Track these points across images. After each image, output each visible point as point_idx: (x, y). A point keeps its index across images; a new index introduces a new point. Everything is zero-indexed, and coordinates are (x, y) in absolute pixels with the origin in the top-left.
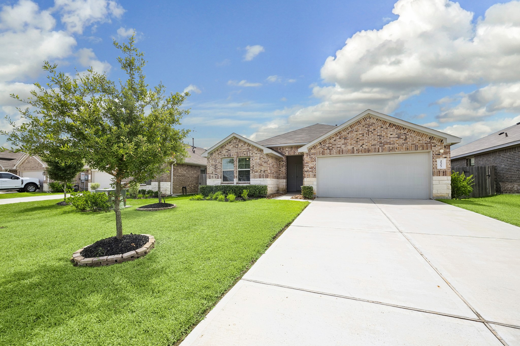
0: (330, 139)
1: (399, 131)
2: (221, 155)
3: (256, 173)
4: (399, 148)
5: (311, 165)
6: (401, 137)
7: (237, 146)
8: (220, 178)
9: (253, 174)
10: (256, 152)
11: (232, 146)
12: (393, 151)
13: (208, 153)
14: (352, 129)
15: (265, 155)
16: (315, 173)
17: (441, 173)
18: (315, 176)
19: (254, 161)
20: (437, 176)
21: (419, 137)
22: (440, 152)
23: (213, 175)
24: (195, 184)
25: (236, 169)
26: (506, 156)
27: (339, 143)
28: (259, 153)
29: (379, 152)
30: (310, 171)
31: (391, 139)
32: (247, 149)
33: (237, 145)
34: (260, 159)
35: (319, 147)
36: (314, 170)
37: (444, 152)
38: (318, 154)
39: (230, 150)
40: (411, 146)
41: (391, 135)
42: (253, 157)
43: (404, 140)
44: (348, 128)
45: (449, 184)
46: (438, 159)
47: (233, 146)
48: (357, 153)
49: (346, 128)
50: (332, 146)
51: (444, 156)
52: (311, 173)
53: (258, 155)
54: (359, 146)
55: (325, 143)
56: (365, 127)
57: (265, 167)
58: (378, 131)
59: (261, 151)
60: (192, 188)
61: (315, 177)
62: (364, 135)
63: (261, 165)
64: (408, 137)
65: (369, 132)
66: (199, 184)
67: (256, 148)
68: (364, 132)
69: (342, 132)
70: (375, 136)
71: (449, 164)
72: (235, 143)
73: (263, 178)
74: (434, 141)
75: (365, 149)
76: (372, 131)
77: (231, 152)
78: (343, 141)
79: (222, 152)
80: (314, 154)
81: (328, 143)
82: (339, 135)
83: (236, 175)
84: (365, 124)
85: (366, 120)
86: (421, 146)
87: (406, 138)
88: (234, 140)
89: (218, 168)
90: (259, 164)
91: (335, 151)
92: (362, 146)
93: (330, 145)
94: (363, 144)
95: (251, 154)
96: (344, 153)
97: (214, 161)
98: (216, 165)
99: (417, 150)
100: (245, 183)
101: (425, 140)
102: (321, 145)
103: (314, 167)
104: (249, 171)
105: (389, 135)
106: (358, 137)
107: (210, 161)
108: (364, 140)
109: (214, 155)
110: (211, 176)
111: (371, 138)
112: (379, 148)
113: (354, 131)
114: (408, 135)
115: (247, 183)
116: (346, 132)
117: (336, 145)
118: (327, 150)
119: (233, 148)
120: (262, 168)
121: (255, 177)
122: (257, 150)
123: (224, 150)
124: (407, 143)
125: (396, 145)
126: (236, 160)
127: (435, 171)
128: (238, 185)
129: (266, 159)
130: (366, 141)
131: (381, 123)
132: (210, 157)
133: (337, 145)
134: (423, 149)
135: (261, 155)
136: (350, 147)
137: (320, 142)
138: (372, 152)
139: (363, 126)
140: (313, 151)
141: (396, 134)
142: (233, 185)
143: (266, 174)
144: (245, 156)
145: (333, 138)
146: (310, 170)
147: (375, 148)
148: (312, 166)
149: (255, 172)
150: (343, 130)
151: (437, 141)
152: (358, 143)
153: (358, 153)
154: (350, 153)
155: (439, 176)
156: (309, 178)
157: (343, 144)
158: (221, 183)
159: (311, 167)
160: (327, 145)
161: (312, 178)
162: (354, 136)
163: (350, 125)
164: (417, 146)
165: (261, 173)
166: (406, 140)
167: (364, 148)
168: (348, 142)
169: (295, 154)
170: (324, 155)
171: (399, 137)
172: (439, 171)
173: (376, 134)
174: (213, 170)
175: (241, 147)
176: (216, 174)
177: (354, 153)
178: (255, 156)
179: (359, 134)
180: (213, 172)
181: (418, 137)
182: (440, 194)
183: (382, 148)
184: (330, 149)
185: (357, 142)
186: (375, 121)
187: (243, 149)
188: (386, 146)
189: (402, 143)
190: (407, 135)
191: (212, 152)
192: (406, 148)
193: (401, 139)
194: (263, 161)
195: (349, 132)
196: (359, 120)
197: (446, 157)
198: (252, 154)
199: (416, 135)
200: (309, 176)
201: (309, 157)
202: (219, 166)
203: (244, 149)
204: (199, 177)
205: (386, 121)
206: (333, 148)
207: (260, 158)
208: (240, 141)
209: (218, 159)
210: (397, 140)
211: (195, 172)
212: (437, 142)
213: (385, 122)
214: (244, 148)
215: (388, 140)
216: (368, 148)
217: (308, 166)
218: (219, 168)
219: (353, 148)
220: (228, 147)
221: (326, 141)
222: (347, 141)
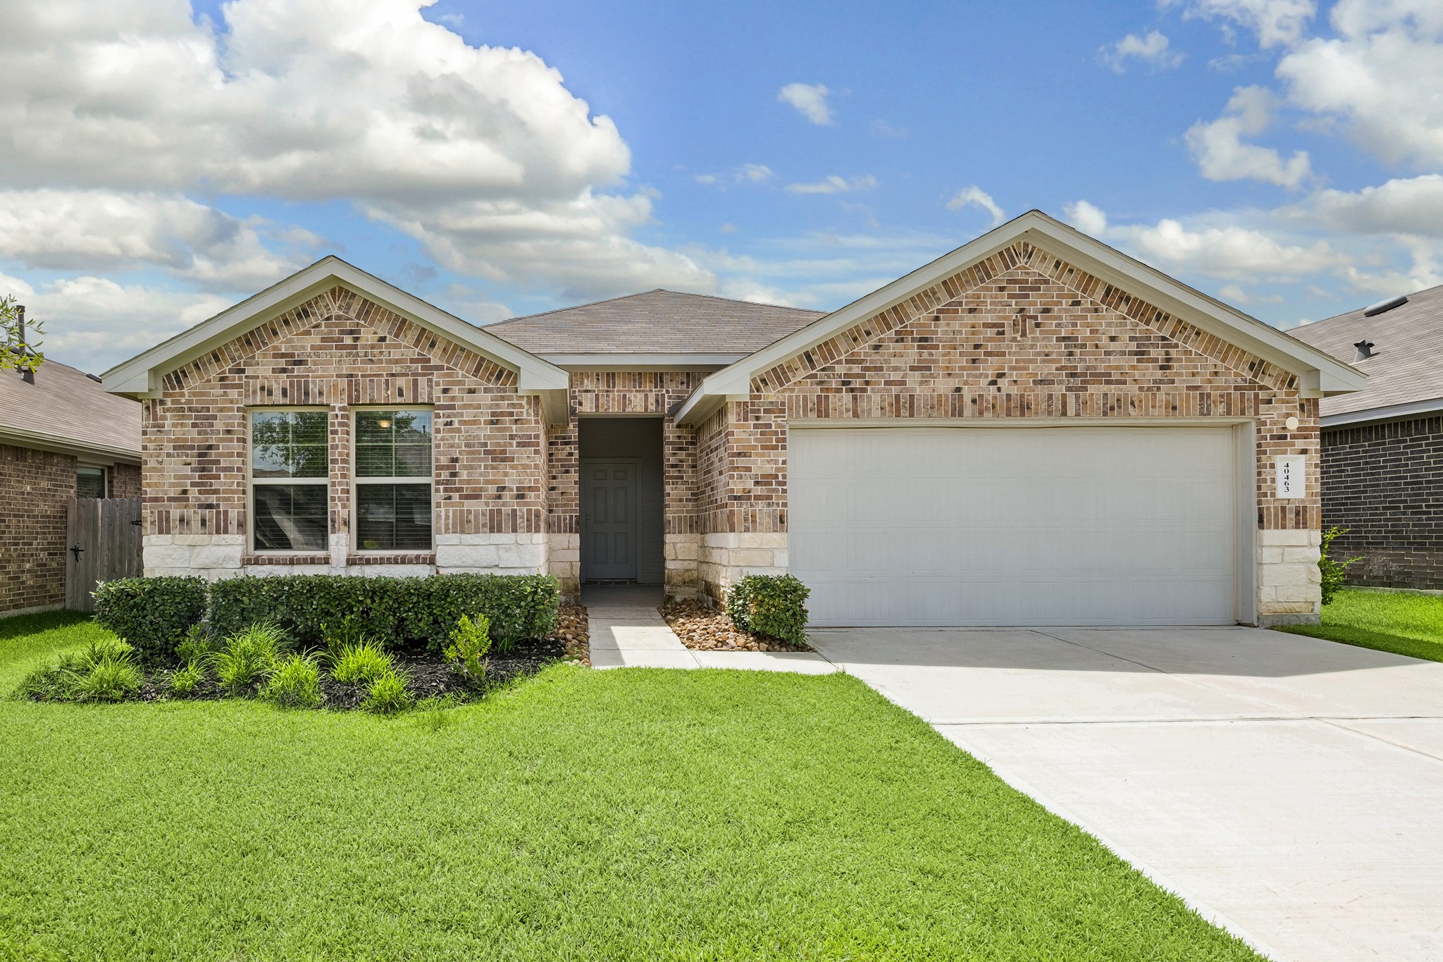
0: (855, 339)
1: (1143, 326)
2: (240, 386)
3: (470, 505)
4: (1141, 401)
5: (761, 465)
6: (1149, 353)
7: (348, 340)
8: (233, 527)
9: (453, 505)
10: (471, 382)
11: (315, 339)
12: (1119, 414)
13: (154, 371)
14: (952, 296)
15: (524, 402)
16: (785, 505)
17: (1291, 516)
18: (782, 522)
19: (459, 431)
20: (1276, 527)
21: (1216, 358)
22: (1284, 428)
23: (187, 513)
24: (43, 555)
25: (344, 476)
26: (1333, 455)
27: (894, 362)
28: (486, 390)
29: (1064, 414)
30: (757, 498)
31: (1114, 360)
32: (413, 361)
33: (351, 332)
34: (492, 422)
35: (800, 374)
36: (777, 491)
37: (1299, 429)
38: (798, 412)
39: (300, 363)
40: (1188, 396)
41: (1113, 339)
42: (453, 407)
43: (1162, 368)
44: (934, 293)
45: (1313, 563)
46: (1278, 456)
47: (323, 340)
48: (973, 416)
49: (925, 293)
50: (864, 376)
51: (1300, 444)
52: (760, 506)
53: (485, 399)
54: (983, 382)
55: (833, 357)
56: (1010, 296)
57: (525, 467)
58: (1060, 318)
59: (499, 377)
60: (24, 577)
61: (782, 530)
62: (1003, 333)
63: (499, 457)
64: (1173, 352)
65: (1024, 321)
66: (69, 552)
67: (467, 358)
68: (1005, 318)
69: (911, 310)
70: (1049, 339)
71: (1316, 480)
72: (338, 317)
73: (514, 530)
74: (1268, 382)
75: (1008, 396)
76: (1035, 318)
77: (310, 370)
78: (912, 353)
79: (249, 371)
80: (779, 409)
81: (843, 357)
82: (895, 325)
83: (343, 513)
84: (1009, 281)
85: (1014, 263)
86: (1222, 396)
87: (1168, 360)
88: (329, 299)
89: (225, 469)
90: (486, 452)
91: (876, 398)
92: (993, 383)
93: (856, 369)
94: (1001, 375)
95: (437, 392)
96: (919, 409)
97: (194, 425)
98: (210, 447)
99: (1209, 414)
100: (404, 561)
101: (1237, 374)
102: (813, 367)
103: (777, 476)
104: (428, 486)
105: (1105, 340)
106: (979, 339)
107: (168, 423)
108: (1003, 354)
109: (194, 382)
110: (175, 513)
111: (1032, 346)
112: (1064, 396)
113: (963, 311)
114: (1176, 346)
115: (417, 561)
116: (927, 309)
117: (881, 369)
118: (838, 391)
119: (321, 348)
120: (506, 474)
121: (462, 525)
122: (477, 370)
123: (265, 356)
124: (1173, 382)
125: (1132, 389)
126: (341, 424)
127: (1268, 508)
128: (355, 571)
129: (528, 421)
130: (1011, 361)
131: (1072, 281)
132: (165, 395)
133: (888, 369)
134: (1229, 413)
135: (503, 398)
136: (943, 386)
137: (809, 349)
138: (1037, 413)
139: (1002, 289)
140: (771, 394)
141: (1132, 339)
142: (322, 570)
143: (529, 511)
144: (399, 400)
145: (868, 333)
146: (759, 490)
147: (1050, 397)
148: (769, 469)
149: (468, 497)
150: (912, 299)
151: (1277, 381)
152: (978, 369)
153: (981, 413)
154: (946, 412)
155: (1284, 527)
156: (755, 530)
157: (912, 369)
158: (246, 562)
159: (763, 476)
160: (841, 369)
161: (768, 530)
162: (960, 332)
163: (946, 278)
164: (1209, 395)
165: (504, 504)
166: (1169, 368)
167: (1004, 392)
168: (936, 361)
169: (629, 410)
170: (827, 416)
171: (1143, 353)
172: (1283, 509)
173: (1053, 332)
174: (186, 477)
175: (373, 347)
176: (210, 506)
177: (961, 415)
178: (465, 407)
179: (986, 325)
180: (185, 492)
181: (1212, 360)
182: (1287, 606)
183: (1077, 397)
184: (852, 390)
185: (974, 361)
186: (1048, 271)
187: (389, 362)
188: (1092, 389)
189: (1155, 381)
190: (1170, 346)
191: (176, 367)
192: (1168, 402)
193: (1148, 361)
194: (512, 437)
195: (939, 311)
196: (984, 259)
197: (1304, 452)
198: (445, 391)
199: (1205, 351)
200: (754, 521)
201: (751, 423)
202: (231, 455)
203: (397, 362)
204: (72, 516)
205: (1091, 277)
206: (867, 383)
207: (493, 414)
208: (369, 308)
209: (221, 410)
210: (1134, 367)
211: (44, 484)
212: (1275, 385)
213: (1088, 281)
214: (396, 354)
215: (1102, 361)
216: (1022, 396)
217: (749, 469)
218: (231, 469)
219: (958, 390)
220: (290, 341)
221: (836, 346)
222: (931, 354)
